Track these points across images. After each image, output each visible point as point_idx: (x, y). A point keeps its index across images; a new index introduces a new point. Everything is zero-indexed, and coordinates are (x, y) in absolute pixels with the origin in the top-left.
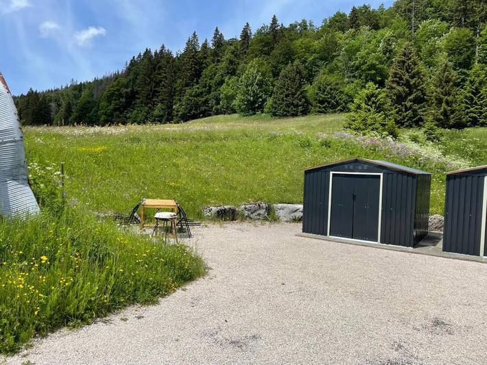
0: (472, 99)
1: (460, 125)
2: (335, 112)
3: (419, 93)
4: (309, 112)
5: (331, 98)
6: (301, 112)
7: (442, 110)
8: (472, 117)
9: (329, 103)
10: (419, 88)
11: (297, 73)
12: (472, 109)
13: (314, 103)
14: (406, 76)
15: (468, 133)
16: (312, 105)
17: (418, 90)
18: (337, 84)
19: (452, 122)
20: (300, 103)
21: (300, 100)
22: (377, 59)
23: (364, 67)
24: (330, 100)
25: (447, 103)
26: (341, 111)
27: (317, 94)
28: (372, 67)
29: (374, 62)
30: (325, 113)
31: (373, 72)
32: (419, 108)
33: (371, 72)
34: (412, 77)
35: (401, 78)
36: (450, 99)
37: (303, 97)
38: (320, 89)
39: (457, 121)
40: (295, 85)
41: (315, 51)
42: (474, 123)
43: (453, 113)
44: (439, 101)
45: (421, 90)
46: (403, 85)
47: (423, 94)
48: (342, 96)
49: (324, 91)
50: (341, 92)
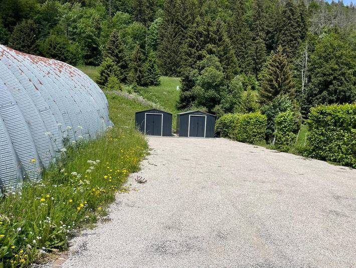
0: (151, 70)
1: (145, 85)
3: (123, 62)
5: (60, 53)
7: (138, 75)
8: (151, 81)
9: (59, 57)
10: (124, 59)
11: (32, 30)
12: (151, 76)
13: (47, 56)
14: (116, 51)
15: (152, 90)
18: (64, 44)
19: (143, 82)
21: (35, 52)
22: (92, 32)
23: (84, 35)
24: (60, 55)
25: (140, 71)
27: (49, 49)
28: (89, 37)
29: (91, 34)
31: (90, 41)
32: (124, 72)
33: (88, 40)
34: (120, 52)
35: (113, 52)
36: (141, 69)
37: (38, 50)
38: (51, 45)
39: (145, 82)
40: (31, 39)
41: (39, 12)
42: (152, 84)
43: (143, 77)
44: (136, 70)
45: (125, 61)
46: (114, 56)
47: (126, 63)
48: (69, 54)
49: (55, 48)
50: (68, 51)
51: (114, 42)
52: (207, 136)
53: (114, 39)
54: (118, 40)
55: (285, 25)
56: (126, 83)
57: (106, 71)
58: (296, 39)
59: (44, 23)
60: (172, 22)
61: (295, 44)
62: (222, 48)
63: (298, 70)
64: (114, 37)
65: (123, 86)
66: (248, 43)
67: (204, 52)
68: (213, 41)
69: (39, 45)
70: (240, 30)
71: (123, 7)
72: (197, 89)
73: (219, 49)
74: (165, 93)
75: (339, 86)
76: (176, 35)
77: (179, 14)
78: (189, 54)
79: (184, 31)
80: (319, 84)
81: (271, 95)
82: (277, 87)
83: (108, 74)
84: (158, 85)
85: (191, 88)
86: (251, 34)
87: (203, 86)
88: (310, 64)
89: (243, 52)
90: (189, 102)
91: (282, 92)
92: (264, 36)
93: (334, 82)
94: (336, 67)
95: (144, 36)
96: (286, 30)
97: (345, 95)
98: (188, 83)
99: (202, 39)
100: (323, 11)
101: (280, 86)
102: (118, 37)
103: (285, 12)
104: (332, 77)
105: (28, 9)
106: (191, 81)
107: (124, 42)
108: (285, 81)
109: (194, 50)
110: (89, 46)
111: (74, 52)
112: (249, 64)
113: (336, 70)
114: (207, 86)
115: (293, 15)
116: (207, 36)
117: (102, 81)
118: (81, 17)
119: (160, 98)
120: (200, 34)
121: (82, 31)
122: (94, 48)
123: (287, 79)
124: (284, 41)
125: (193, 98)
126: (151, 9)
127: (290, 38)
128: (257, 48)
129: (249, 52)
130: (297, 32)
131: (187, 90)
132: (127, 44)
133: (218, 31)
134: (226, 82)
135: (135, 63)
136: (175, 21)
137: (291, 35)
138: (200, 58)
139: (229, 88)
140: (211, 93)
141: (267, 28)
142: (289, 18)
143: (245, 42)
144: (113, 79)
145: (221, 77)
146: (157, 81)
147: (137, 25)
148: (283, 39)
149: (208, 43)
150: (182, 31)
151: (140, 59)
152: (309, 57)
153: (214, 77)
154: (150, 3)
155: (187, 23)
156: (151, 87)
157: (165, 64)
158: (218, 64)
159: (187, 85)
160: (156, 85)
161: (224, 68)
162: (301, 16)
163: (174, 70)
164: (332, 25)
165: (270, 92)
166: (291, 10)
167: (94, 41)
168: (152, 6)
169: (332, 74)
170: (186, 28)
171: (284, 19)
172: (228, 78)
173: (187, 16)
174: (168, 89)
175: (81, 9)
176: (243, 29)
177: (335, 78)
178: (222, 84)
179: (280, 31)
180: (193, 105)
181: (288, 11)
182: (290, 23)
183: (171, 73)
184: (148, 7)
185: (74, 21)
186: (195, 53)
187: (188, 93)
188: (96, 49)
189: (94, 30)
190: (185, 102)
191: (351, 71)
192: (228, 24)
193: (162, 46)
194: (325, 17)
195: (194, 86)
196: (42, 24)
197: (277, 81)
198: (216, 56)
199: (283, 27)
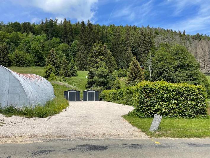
0: (72, 69)
1: (69, 76)
2: (23, 66)
4: (11, 65)
5: (21, 61)
6: (7, 65)
7: (65, 71)
9: (21, 63)
10: (57, 63)
11: (5, 49)
12: (72, 71)
13: (14, 62)
15: (72, 78)
16: (13, 63)
17: (57, 64)
18: (24, 56)
19: (68, 75)
20: (7, 61)
21: (7, 60)
22: (39, 49)
25: (66, 69)
26: (26, 66)
27: (15, 58)
28: (38, 51)
29: (38, 50)
30: (19, 67)
31: (39, 53)
32: (58, 70)
34: (55, 60)
35: (52, 60)
36: (67, 68)
37: (8, 59)
38: (16, 56)
39: (69, 75)
40: (4, 54)
41: (8, 38)
42: (73, 75)
43: (68, 72)
44: (64, 69)
45: (58, 64)
46: (52, 62)
47: (59, 65)
48: (26, 61)
49: (18, 58)
50: (26, 59)
51: (52, 55)
52: (95, 100)
53: (52, 53)
54: (54, 54)
55: (141, 43)
56: (58, 76)
57: (48, 71)
58: (147, 50)
59: (11, 44)
60: (83, 43)
61: (147, 52)
62: (107, 57)
63: (147, 67)
64: (52, 52)
65: (57, 77)
66: (123, 53)
67: (98, 60)
68: (103, 54)
69: (9, 56)
70: (119, 46)
71: (56, 35)
72: (96, 78)
73: (105, 58)
74: (80, 80)
75: (167, 74)
76: (85, 49)
77: (87, 39)
78: (91, 61)
79: (90, 47)
80: (157, 73)
81: (132, 79)
82: (135, 75)
83: (49, 72)
84: (76, 76)
85: (93, 77)
86: (125, 48)
87: (98, 76)
88: (153, 63)
89: (121, 57)
90: (92, 84)
91: (137, 78)
92: (131, 49)
93: (164, 72)
94: (164, 64)
95: (68, 50)
96: (142, 46)
97: (170, 78)
98: (91, 75)
99: (97, 53)
100: (160, 36)
101: (136, 75)
102: (54, 52)
103: (141, 37)
104: (162, 70)
105: (3, 36)
106: (92, 74)
107: (57, 54)
108: (138, 73)
109: (93, 59)
110: (38, 56)
111: (29, 60)
112: (124, 63)
113: (165, 66)
114: (101, 76)
115: (145, 38)
116: (100, 52)
117: (47, 76)
118: (33, 40)
119: (77, 83)
120: (97, 51)
121: (33, 49)
122: (40, 57)
123: (139, 72)
124: (141, 51)
125: (94, 82)
126: (72, 36)
127: (144, 49)
128: (128, 55)
129: (124, 57)
130: (148, 46)
131: (91, 78)
132: (59, 54)
133: (105, 49)
134: (110, 74)
135: (64, 65)
136: (84, 43)
137: (145, 48)
138: (97, 62)
139: (112, 77)
140: (103, 79)
141: (133, 45)
142: (143, 40)
143: (122, 52)
144: (52, 75)
145: (107, 72)
146: (75, 74)
147: (64, 45)
148: (141, 50)
149: (100, 55)
150: (89, 47)
151: (66, 63)
152: (152, 59)
153: (103, 72)
154: (71, 33)
155: (91, 43)
156: (72, 77)
157: (80, 65)
158: (105, 65)
159: (91, 76)
160: (75, 76)
161: (108, 67)
162: (149, 38)
163: (85, 67)
164: (165, 42)
165: (132, 78)
166: (144, 36)
167: (40, 54)
168: (72, 34)
169: (163, 68)
170: (90, 46)
171: (141, 40)
172: (111, 72)
173: (91, 40)
174: (81, 78)
175: (33, 36)
176: (120, 46)
177: (164, 70)
178: (108, 75)
179: (139, 46)
180: (94, 86)
181: (142, 37)
182: (144, 42)
183: (83, 69)
184: (70, 35)
185: (29, 43)
186: (94, 60)
187: (91, 80)
188: (42, 58)
189: (41, 48)
190: (90, 84)
191: (172, 66)
192: (113, 43)
193: (78, 55)
194: (161, 38)
195: (94, 76)
196: (10, 45)
197: (134, 73)
198: (104, 62)
199: (140, 44)
